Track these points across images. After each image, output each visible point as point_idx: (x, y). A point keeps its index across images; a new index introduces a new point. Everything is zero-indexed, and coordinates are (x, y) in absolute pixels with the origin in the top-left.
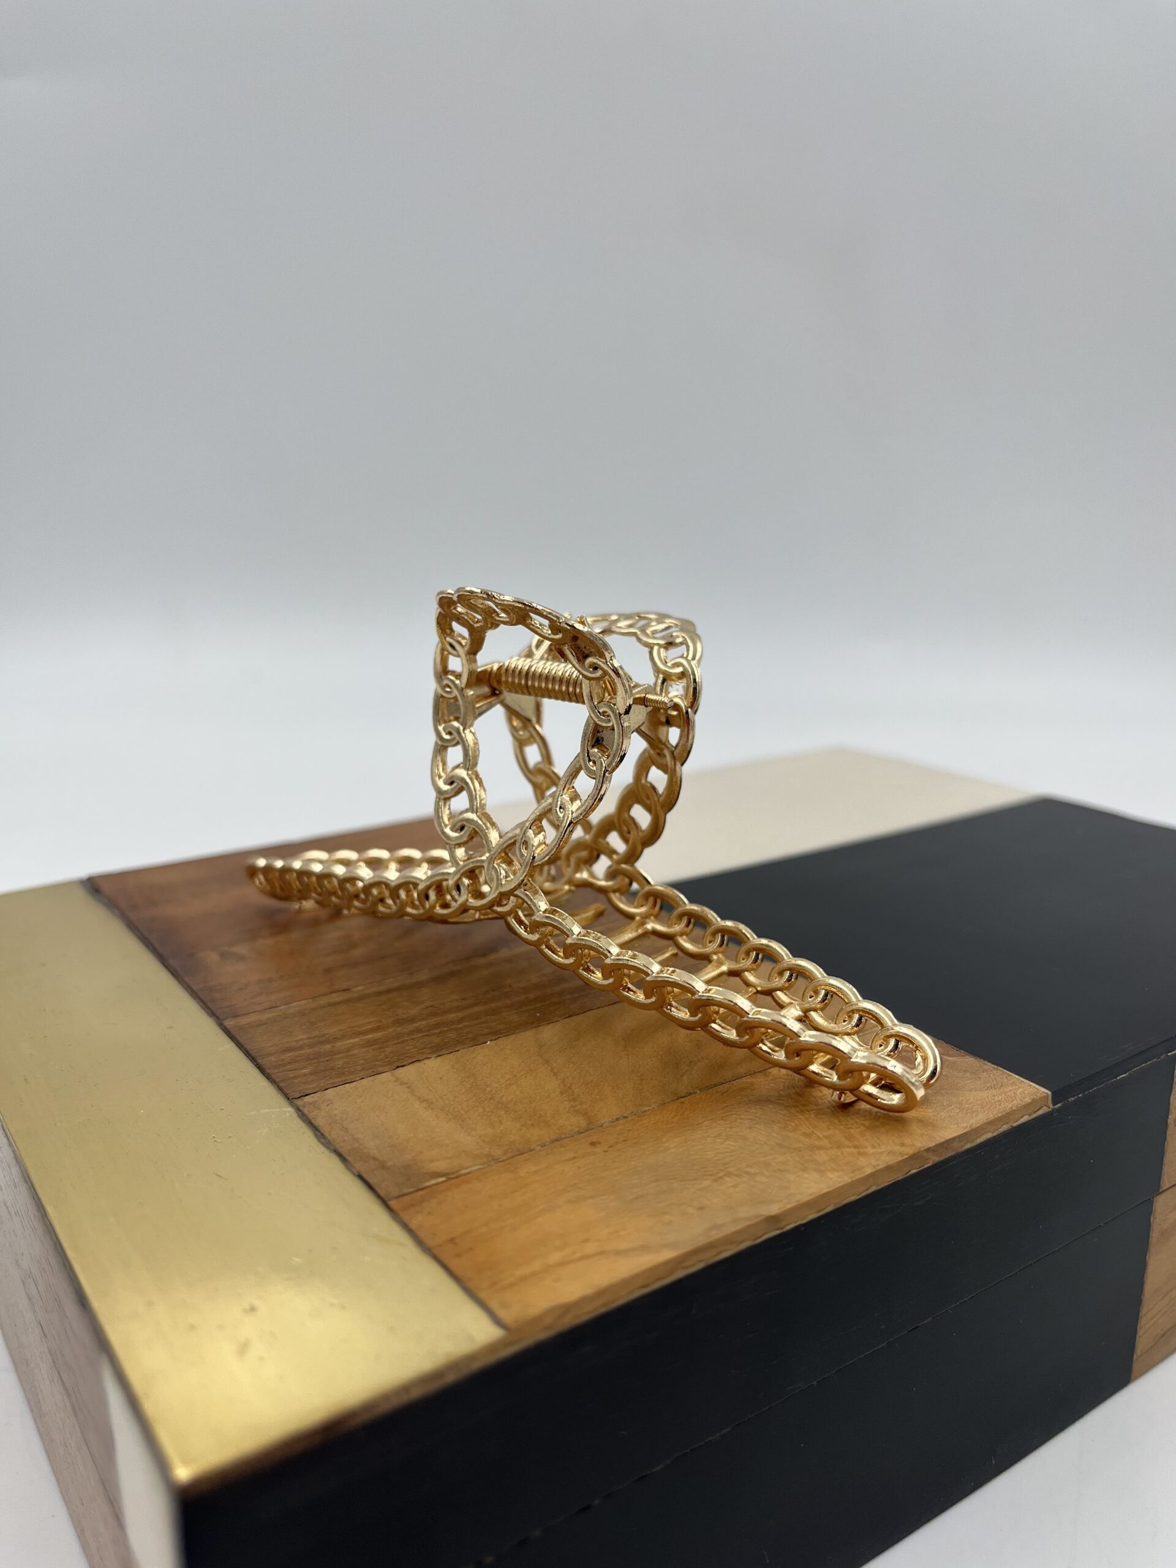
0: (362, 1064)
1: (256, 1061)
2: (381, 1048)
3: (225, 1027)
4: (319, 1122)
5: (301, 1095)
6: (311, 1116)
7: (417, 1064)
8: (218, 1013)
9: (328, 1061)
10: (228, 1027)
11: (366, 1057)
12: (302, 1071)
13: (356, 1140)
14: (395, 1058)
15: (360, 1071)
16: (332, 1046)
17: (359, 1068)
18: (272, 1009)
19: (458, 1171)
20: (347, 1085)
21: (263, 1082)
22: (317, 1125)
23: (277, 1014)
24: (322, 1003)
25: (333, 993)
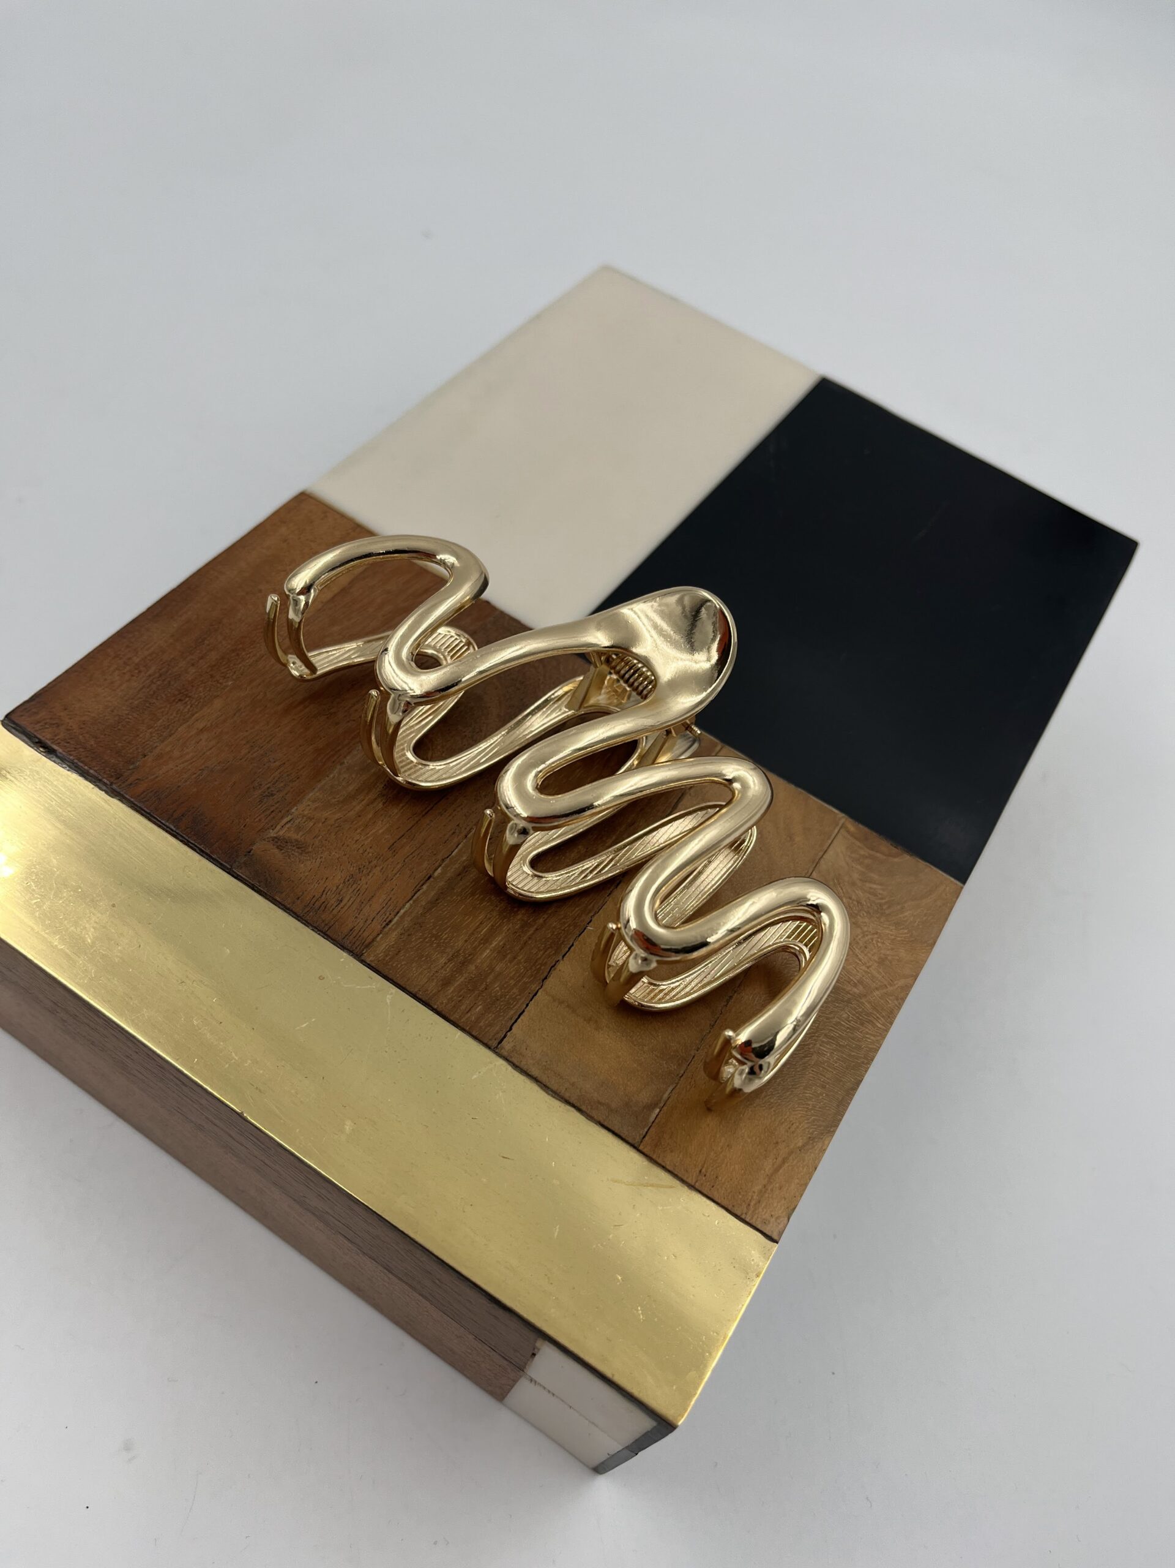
0: (515, 985)
1: (432, 1007)
2: (515, 958)
3: (369, 964)
4: (535, 1072)
5: (497, 1041)
6: (523, 1065)
7: (554, 973)
8: (347, 943)
9: (486, 989)
10: (373, 965)
11: (511, 975)
12: (478, 1009)
13: (573, 1084)
14: (534, 968)
15: (520, 995)
16: (477, 967)
17: (515, 990)
18: (390, 926)
19: (661, 1098)
20: (522, 1017)
21: (459, 1033)
22: (535, 1076)
23: (399, 930)
24: (423, 903)
25: (422, 885)
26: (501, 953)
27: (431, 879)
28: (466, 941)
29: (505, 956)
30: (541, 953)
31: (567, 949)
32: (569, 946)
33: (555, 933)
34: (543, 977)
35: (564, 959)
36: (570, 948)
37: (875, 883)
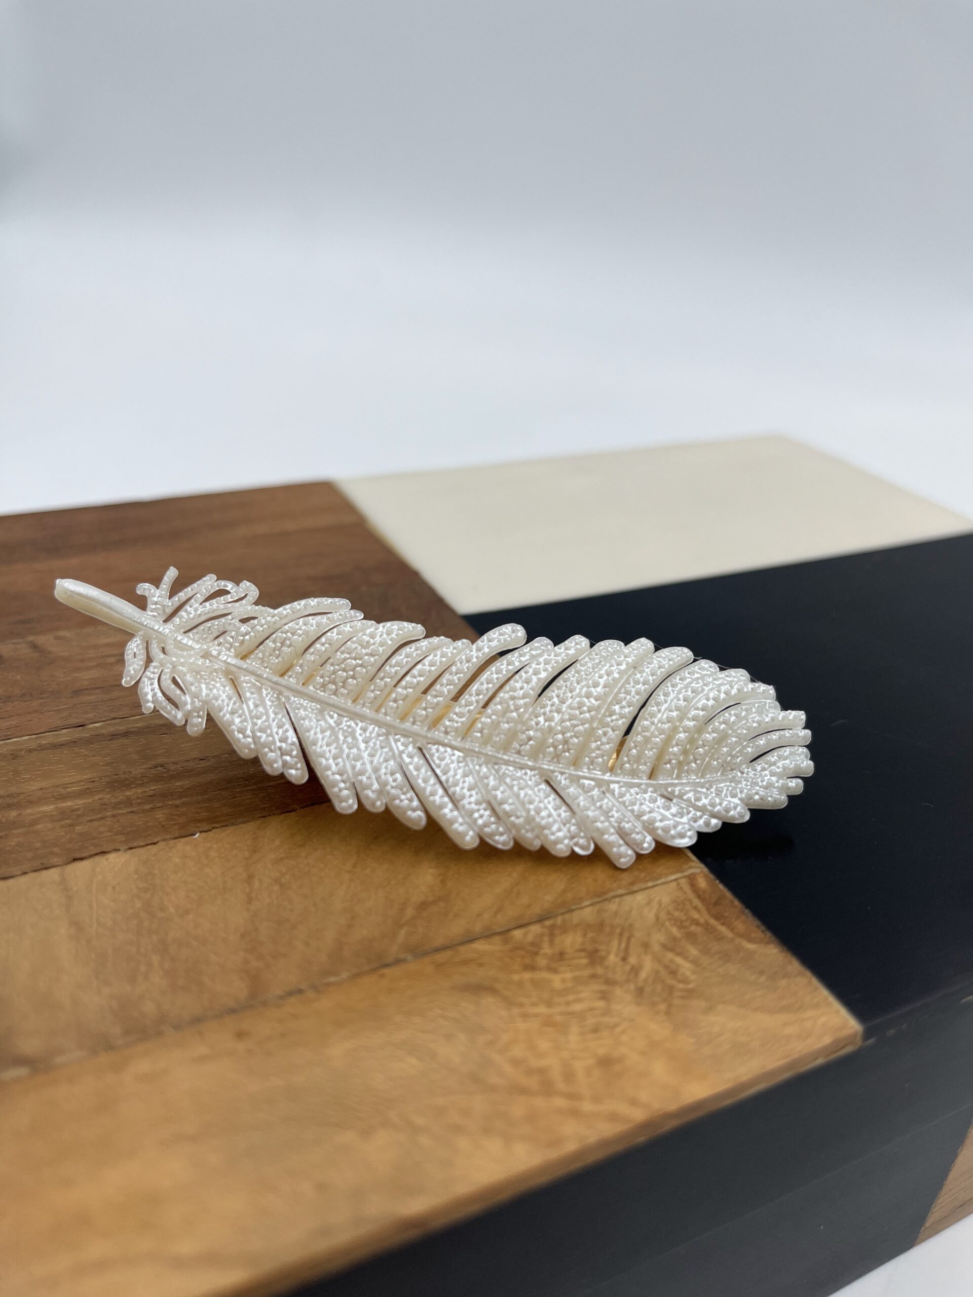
0: (36, 849)
2: (71, 825)
7: (98, 859)
11: (46, 839)
14: (80, 845)
15: (30, 861)
17: (30, 854)
19: (49, 1058)
24: (44, 742)
25: (64, 729)
26: (64, 814)
27: (80, 728)
28: (42, 789)
29: (63, 819)
30: (111, 834)
31: (142, 844)
32: (150, 842)
33: (151, 824)
34: (78, 856)
35: (129, 852)
36: (147, 845)
37: (686, 958)
